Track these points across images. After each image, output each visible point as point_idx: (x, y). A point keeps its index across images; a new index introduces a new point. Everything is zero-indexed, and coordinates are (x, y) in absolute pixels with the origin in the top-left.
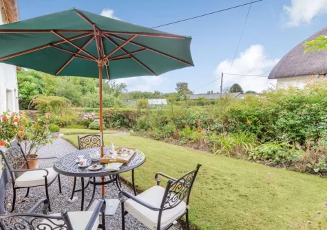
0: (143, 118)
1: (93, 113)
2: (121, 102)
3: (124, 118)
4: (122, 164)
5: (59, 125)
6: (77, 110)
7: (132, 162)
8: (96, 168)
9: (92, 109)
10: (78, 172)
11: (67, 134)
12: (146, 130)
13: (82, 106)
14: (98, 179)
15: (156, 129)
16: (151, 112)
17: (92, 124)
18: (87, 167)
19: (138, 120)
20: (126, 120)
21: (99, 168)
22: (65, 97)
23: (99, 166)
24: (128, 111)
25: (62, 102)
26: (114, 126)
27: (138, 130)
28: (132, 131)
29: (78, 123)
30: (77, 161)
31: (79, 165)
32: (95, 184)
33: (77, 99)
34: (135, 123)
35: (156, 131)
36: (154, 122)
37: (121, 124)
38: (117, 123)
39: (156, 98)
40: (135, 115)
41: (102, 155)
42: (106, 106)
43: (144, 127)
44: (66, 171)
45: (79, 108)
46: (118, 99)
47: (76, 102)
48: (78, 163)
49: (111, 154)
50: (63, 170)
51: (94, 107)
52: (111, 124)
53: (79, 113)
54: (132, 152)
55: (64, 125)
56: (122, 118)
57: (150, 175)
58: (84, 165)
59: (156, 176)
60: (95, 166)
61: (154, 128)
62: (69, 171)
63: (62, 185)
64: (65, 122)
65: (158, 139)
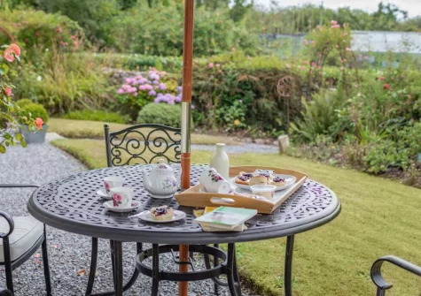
0: (326, 96)
1: (154, 74)
2: (253, 38)
3: (258, 94)
4: (254, 212)
5: (48, 108)
6: (102, 61)
7: (289, 210)
8: (164, 218)
9: (151, 58)
10: (104, 224)
11: (70, 136)
12: (337, 139)
13: (119, 50)
14: (168, 262)
15: (374, 136)
16: (360, 80)
17: (148, 109)
18: (133, 212)
19: (309, 106)
20: (267, 104)
21: (174, 218)
22: (66, 13)
23: (175, 214)
24: (276, 72)
25: (55, 31)
26: (221, 122)
27: (307, 140)
28: (284, 139)
29: (105, 104)
30: (101, 193)
31: (110, 205)
32: (158, 276)
33: (104, 26)
34: (296, 113)
35: (374, 146)
36: (370, 113)
37: (248, 115)
38: (236, 110)
39: (383, 29)
40: (300, 88)
41: (186, 184)
42: (199, 53)
43: (332, 129)
44: (66, 217)
45: (110, 55)
46: (241, 28)
47: (99, 34)
48: (104, 200)
49: (216, 179)
50: (56, 214)
51: (157, 53)
52: (213, 114)
53: (110, 71)
54: (291, 183)
55: (59, 109)
56: (251, 94)
57: (344, 278)
58: (126, 205)
59: (376, 270)
60: (162, 213)
61: (366, 133)
62: (77, 219)
63: (53, 278)
64: (65, 99)
65: (380, 173)
